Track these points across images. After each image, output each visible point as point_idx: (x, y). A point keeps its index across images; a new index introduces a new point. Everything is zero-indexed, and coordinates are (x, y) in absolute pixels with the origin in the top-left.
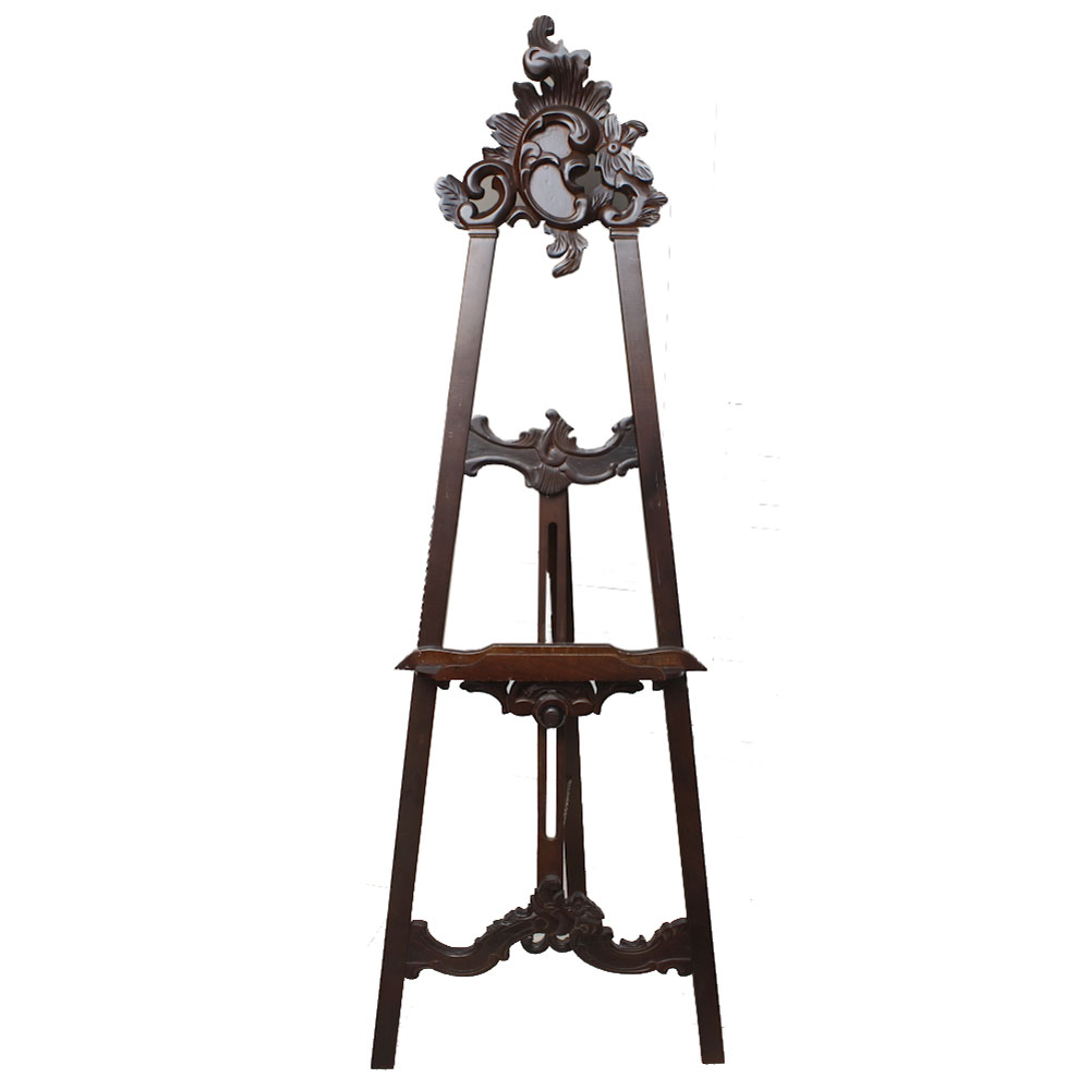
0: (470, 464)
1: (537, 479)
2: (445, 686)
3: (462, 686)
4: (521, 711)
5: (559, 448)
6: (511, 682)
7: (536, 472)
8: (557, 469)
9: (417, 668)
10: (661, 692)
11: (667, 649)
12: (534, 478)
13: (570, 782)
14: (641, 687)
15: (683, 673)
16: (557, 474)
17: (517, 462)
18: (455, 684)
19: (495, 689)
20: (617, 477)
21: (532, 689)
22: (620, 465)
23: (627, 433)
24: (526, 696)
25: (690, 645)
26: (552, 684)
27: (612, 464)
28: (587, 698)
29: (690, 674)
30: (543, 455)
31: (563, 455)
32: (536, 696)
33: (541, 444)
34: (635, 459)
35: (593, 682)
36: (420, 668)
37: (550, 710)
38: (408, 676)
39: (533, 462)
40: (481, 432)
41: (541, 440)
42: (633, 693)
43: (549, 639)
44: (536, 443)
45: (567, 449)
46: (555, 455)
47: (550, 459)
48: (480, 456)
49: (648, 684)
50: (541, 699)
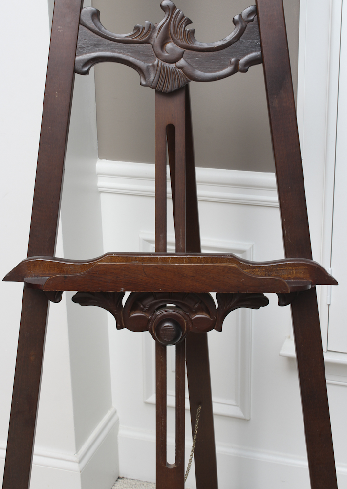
0: (80, 61)
1: (152, 77)
2: (57, 298)
3: (75, 299)
4: (136, 326)
5: (176, 43)
6: (127, 294)
7: (151, 69)
8: (173, 65)
9: (25, 279)
10: (288, 307)
11: (294, 260)
12: (149, 77)
13: (200, 409)
14: (266, 302)
15: (310, 287)
16: (173, 71)
17: (131, 59)
18: (67, 296)
19: (109, 301)
20: (239, 73)
21: (148, 302)
22: (242, 61)
23: (250, 25)
24: (142, 310)
25: (319, 256)
26: (170, 297)
27: (233, 60)
28: (208, 312)
29: (319, 288)
30: (158, 50)
31: (179, 50)
32: (151, 310)
33: (156, 37)
34: (259, 53)
35: (213, 295)
36: (29, 279)
37: (167, 324)
38: (18, 288)
39: (146, 57)
40: (92, 25)
41: (156, 34)
42: (257, 307)
43: (171, 248)
44: (150, 37)
45: (184, 43)
46: (172, 50)
47: (166, 54)
48: (93, 52)
49: (273, 297)
50: (158, 313)
